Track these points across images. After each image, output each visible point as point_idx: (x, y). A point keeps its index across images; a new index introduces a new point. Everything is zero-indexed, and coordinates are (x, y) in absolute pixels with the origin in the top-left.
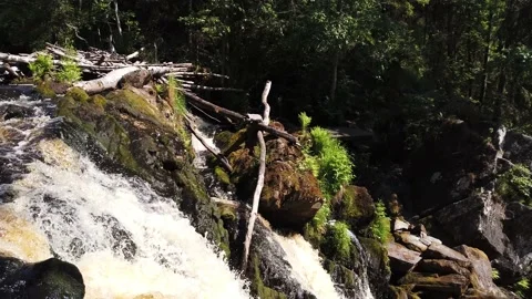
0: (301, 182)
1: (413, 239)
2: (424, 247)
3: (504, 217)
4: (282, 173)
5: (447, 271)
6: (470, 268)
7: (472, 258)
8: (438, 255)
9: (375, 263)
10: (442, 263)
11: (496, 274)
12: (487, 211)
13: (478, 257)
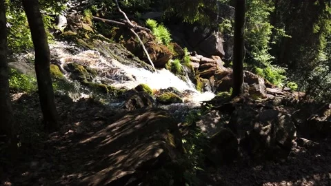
0: (162, 49)
1: (194, 58)
2: (199, 60)
3: (223, 41)
4: (153, 47)
5: (210, 67)
6: (216, 63)
7: (216, 60)
8: (205, 62)
9: (189, 71)
10: (207, 64)
11: (223, 63)
12: (218, 40)
13: (217, 58)
